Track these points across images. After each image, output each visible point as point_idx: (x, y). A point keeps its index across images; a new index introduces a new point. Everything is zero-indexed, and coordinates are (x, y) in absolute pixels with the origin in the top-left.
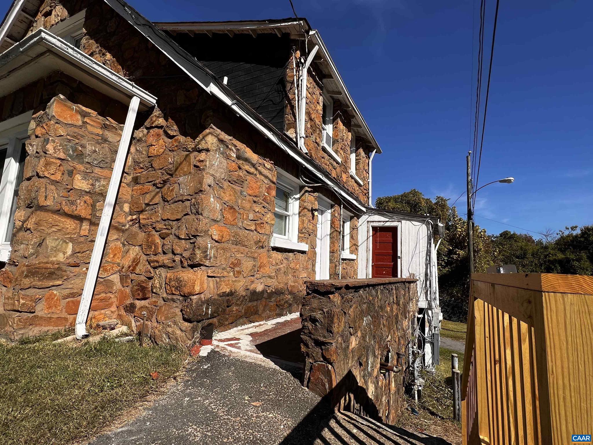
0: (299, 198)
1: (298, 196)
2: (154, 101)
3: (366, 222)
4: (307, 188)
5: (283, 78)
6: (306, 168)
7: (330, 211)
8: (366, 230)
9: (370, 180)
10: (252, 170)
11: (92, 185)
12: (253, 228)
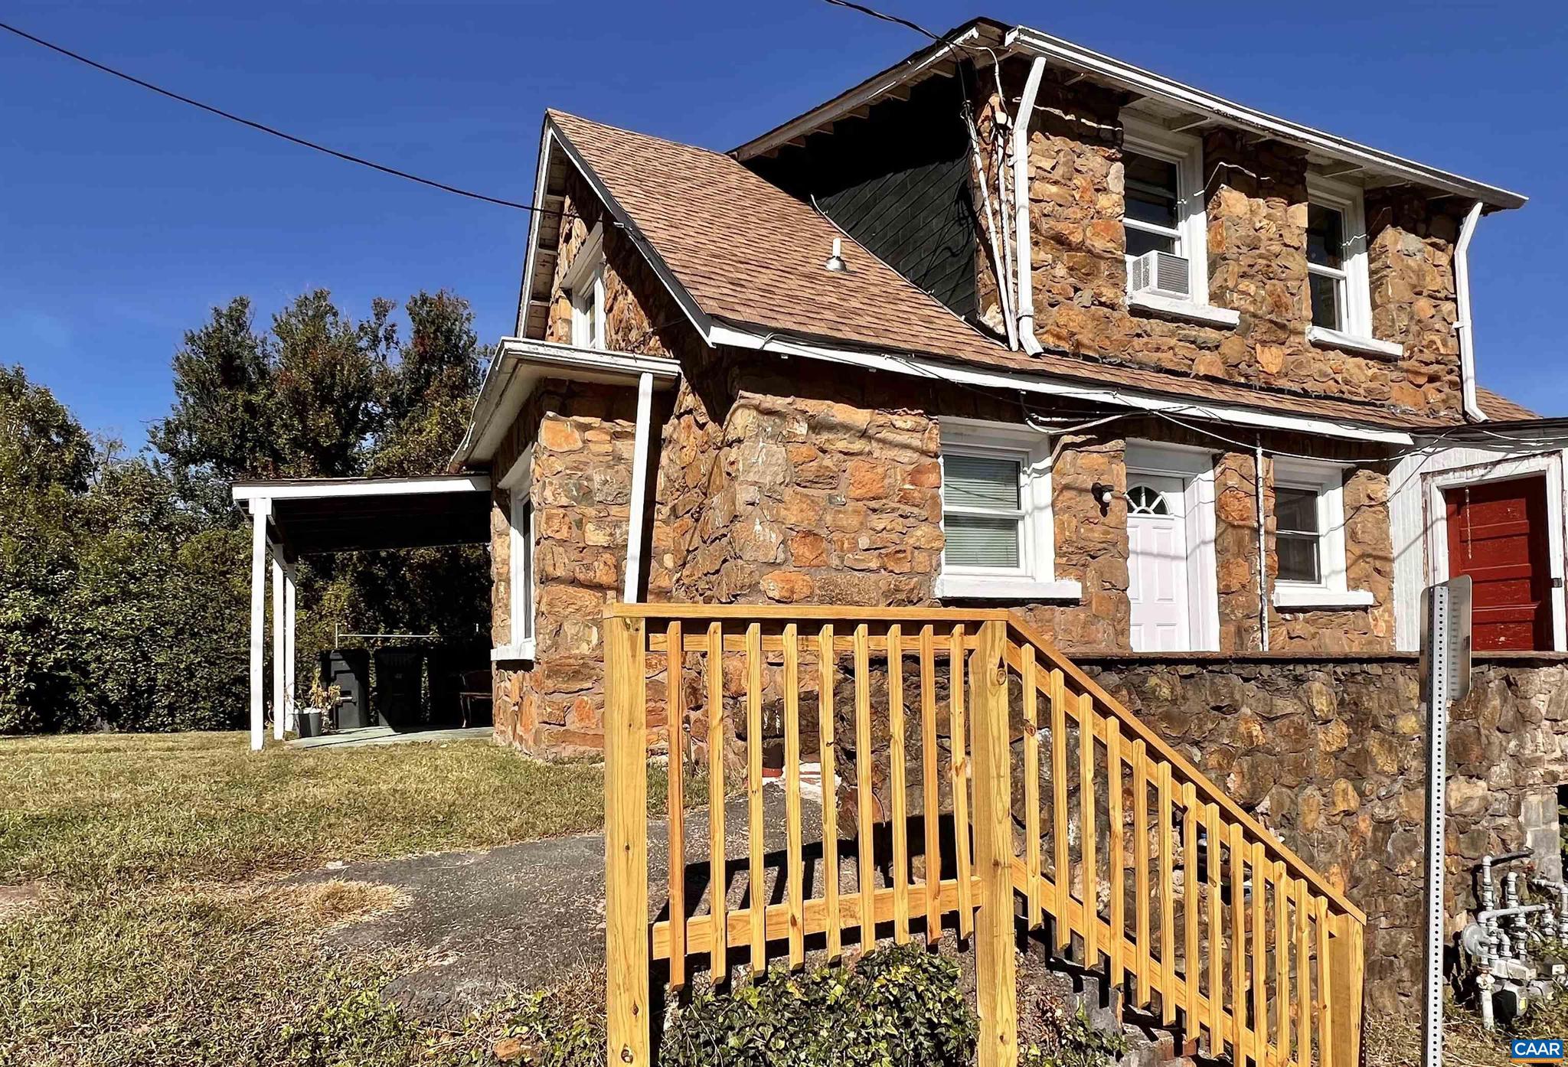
0: (1051, 468)
1: (1048, 462)
2: (677, 369)
3: (1417, 476)
4: (1067, 439)
5: (965, 182)
7: (1210, 475)
8: (1420, 503)
9: (1465, 323)
10: (858, 445)
12: (874, 565)
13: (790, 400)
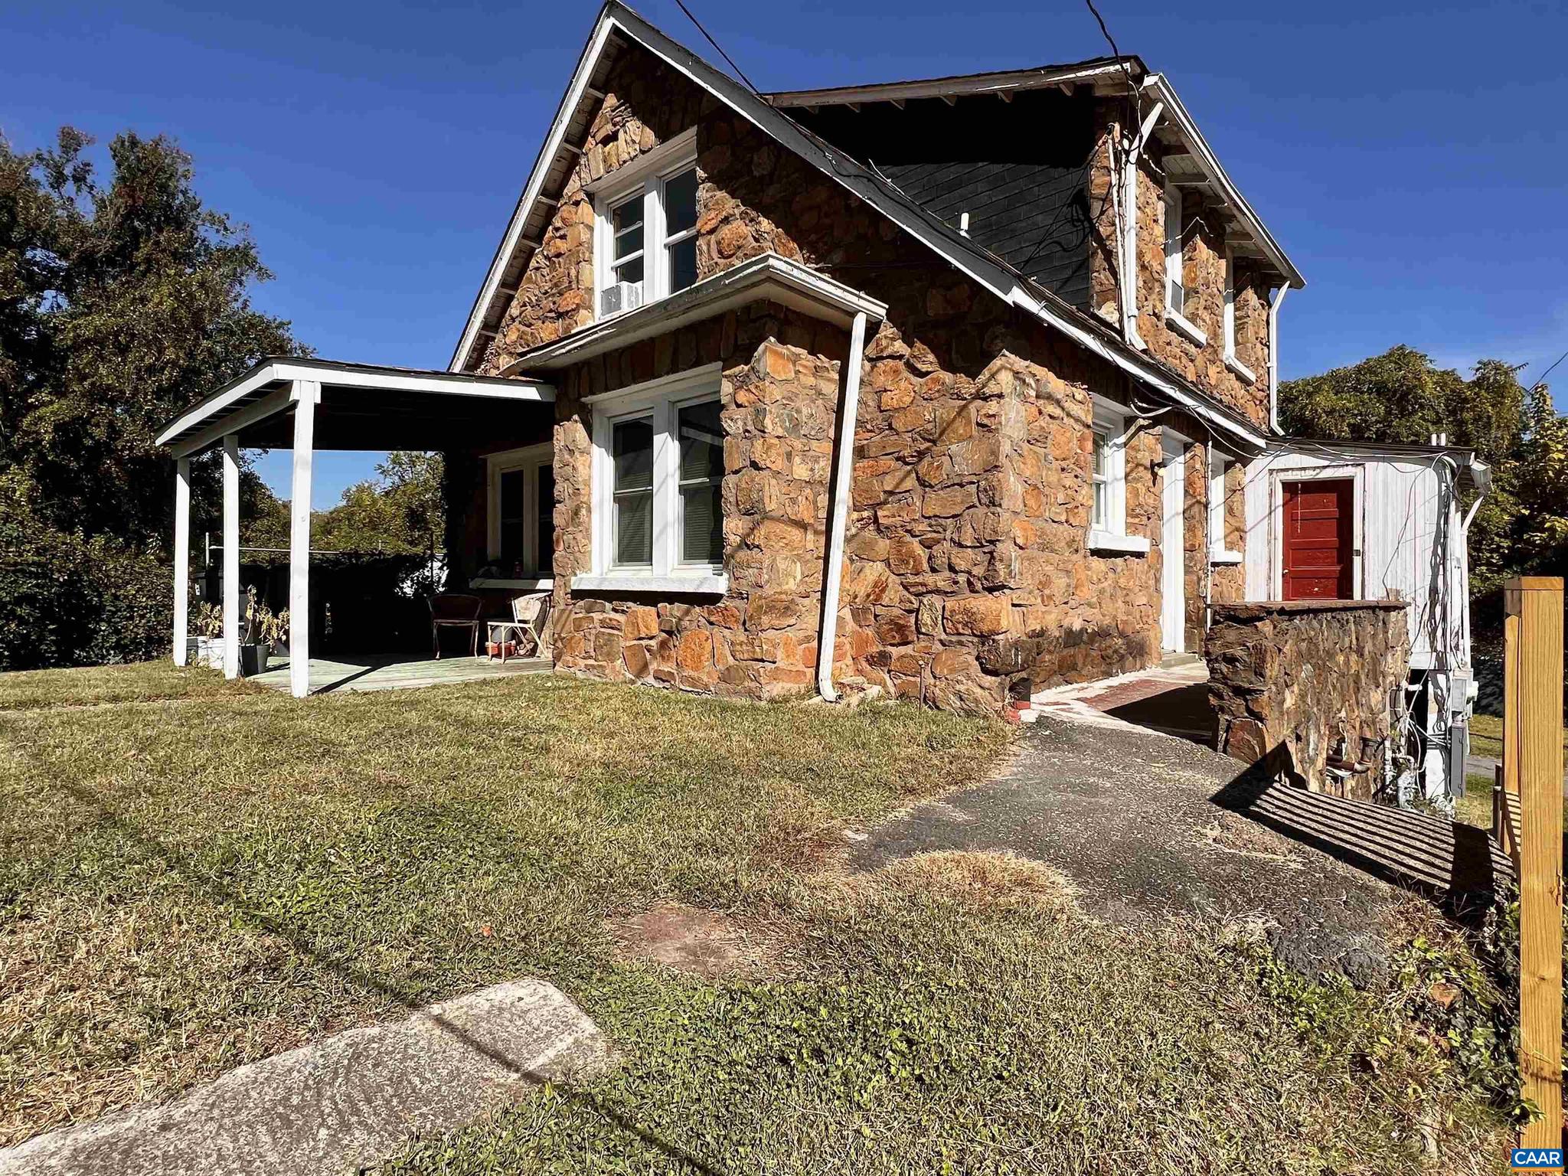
0: (1125, 444)
1: (1122, 439)
2: (883, 312)
3: (1266, 471)
4: (1141, 422)
5: (1082, 190)
6: (1146, 384)
7: (1181, 459)
8: (1267, 491)
9: (1273, 363)
10: (1058, 412)
11: (812, 470)
12: (1063, 518)
13: (1028, 363)
